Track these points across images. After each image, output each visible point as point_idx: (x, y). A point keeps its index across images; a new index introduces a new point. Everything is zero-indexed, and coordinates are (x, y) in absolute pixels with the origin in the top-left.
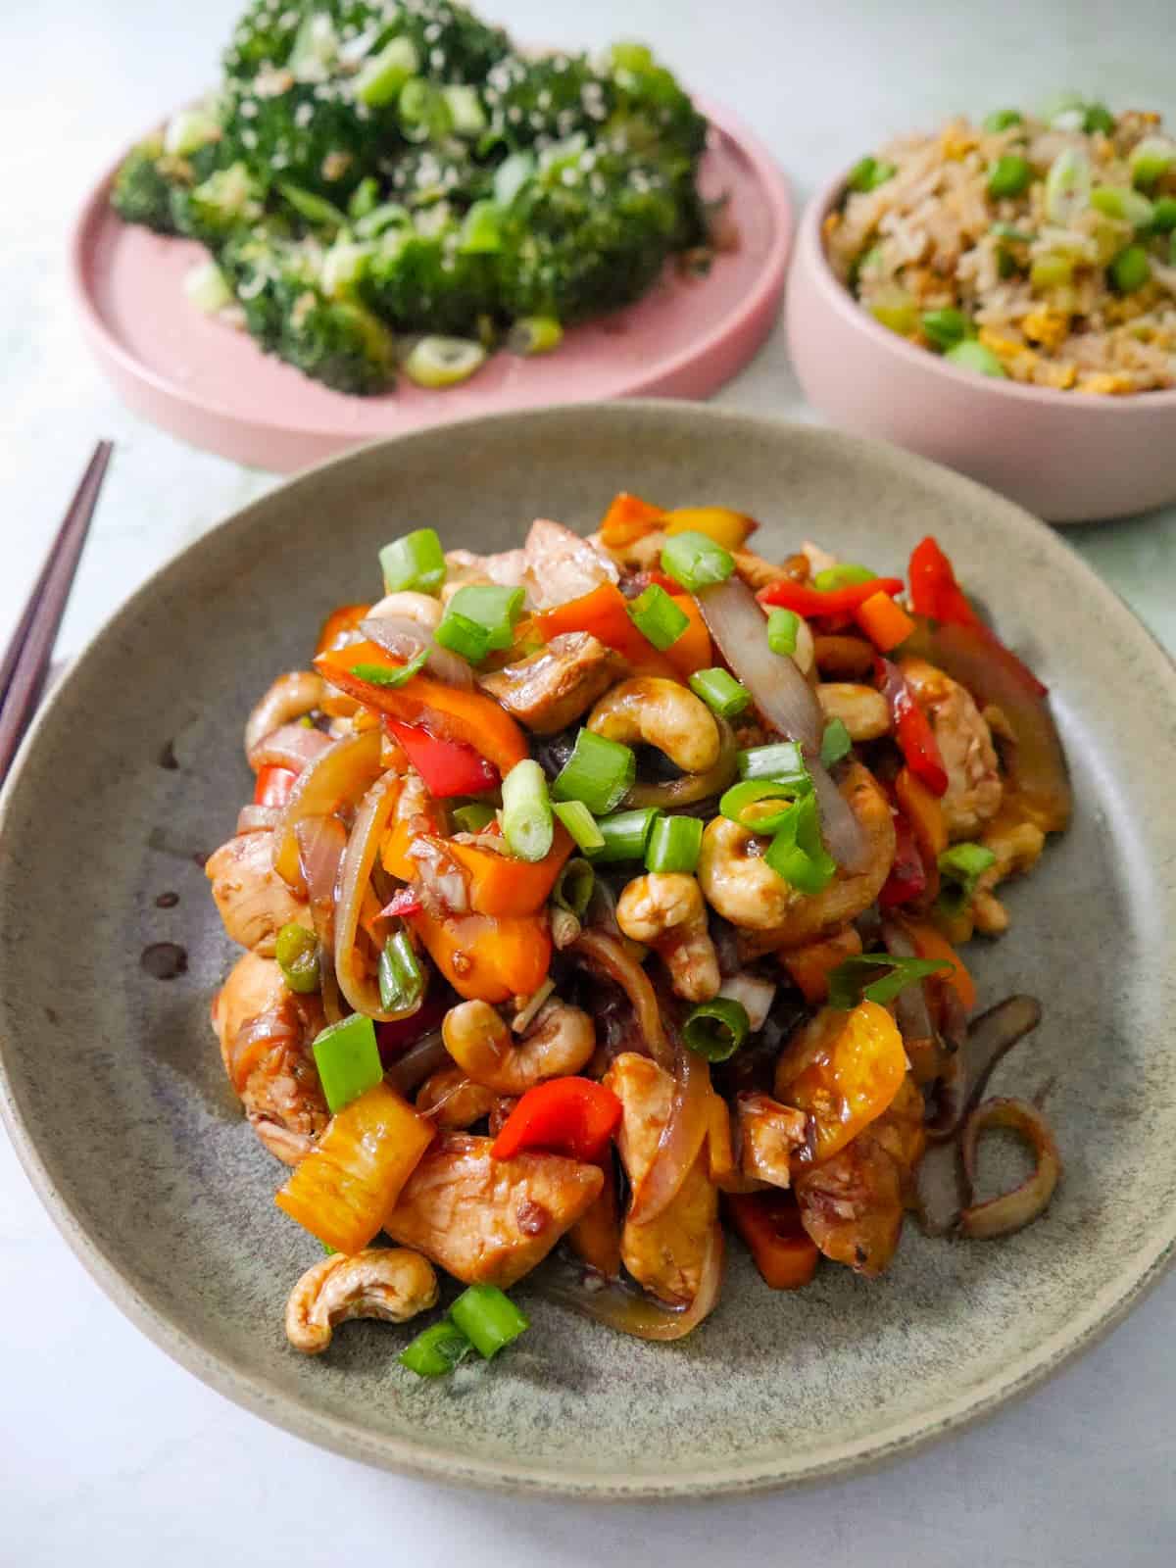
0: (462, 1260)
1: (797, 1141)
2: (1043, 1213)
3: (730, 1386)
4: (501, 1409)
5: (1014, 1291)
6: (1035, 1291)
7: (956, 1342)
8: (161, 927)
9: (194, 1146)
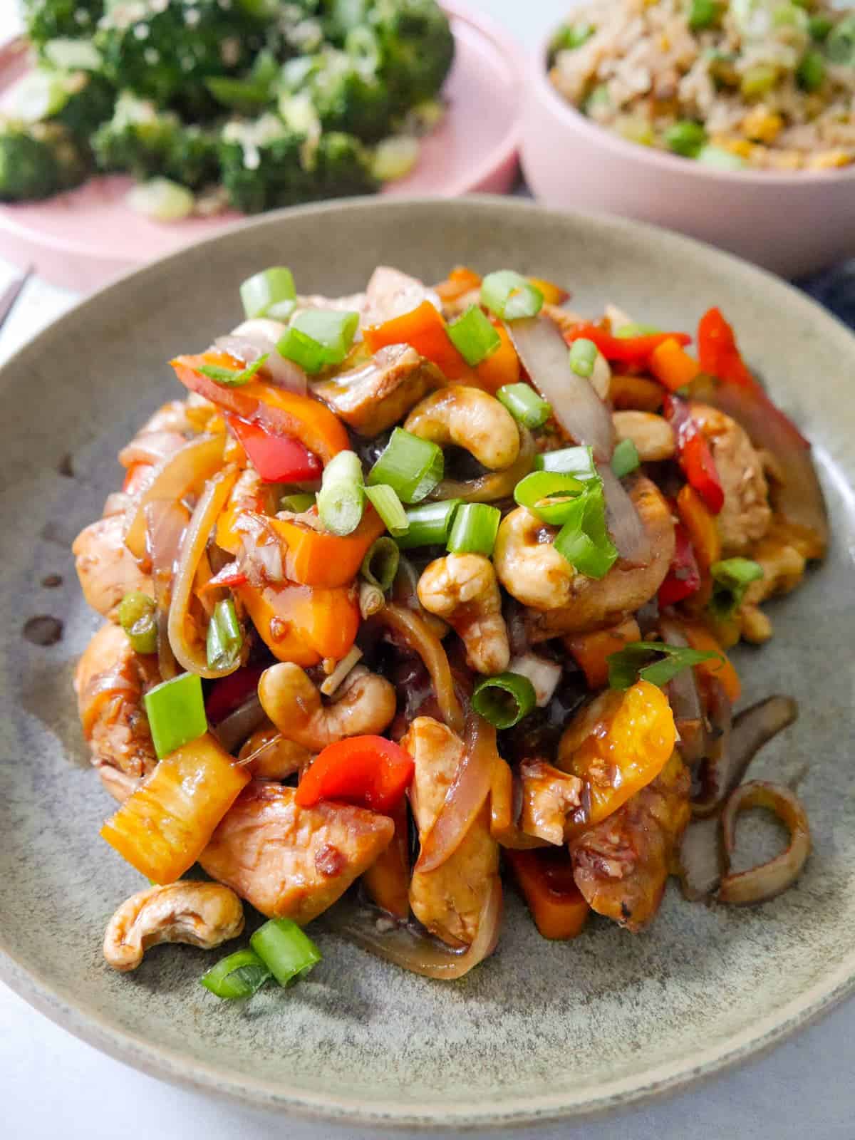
0: (265, 896)
1: (572, 804)
2: (794, 884)
3: (501, 1024)
4: (291, 1033)
5: (765, 953)
6: (784, 953)
7: (710, 996)
8: (43, 602)
9: (49, 785)
